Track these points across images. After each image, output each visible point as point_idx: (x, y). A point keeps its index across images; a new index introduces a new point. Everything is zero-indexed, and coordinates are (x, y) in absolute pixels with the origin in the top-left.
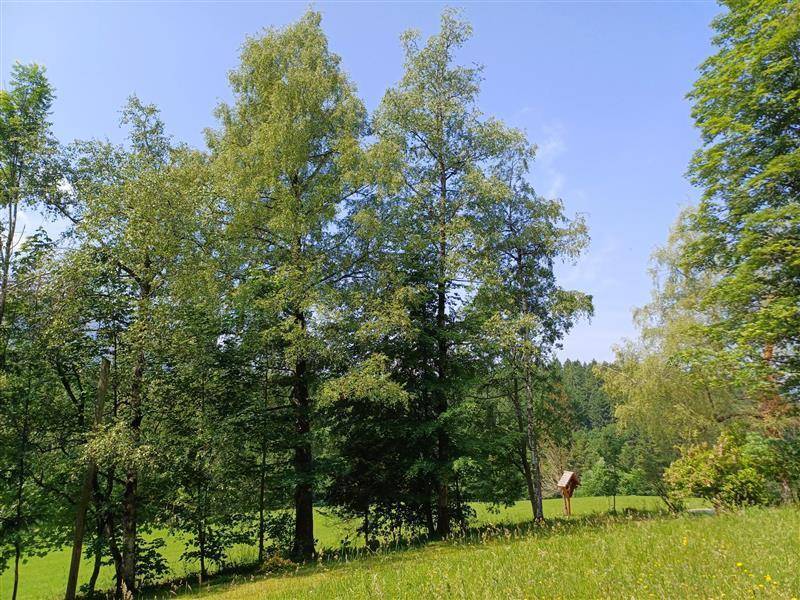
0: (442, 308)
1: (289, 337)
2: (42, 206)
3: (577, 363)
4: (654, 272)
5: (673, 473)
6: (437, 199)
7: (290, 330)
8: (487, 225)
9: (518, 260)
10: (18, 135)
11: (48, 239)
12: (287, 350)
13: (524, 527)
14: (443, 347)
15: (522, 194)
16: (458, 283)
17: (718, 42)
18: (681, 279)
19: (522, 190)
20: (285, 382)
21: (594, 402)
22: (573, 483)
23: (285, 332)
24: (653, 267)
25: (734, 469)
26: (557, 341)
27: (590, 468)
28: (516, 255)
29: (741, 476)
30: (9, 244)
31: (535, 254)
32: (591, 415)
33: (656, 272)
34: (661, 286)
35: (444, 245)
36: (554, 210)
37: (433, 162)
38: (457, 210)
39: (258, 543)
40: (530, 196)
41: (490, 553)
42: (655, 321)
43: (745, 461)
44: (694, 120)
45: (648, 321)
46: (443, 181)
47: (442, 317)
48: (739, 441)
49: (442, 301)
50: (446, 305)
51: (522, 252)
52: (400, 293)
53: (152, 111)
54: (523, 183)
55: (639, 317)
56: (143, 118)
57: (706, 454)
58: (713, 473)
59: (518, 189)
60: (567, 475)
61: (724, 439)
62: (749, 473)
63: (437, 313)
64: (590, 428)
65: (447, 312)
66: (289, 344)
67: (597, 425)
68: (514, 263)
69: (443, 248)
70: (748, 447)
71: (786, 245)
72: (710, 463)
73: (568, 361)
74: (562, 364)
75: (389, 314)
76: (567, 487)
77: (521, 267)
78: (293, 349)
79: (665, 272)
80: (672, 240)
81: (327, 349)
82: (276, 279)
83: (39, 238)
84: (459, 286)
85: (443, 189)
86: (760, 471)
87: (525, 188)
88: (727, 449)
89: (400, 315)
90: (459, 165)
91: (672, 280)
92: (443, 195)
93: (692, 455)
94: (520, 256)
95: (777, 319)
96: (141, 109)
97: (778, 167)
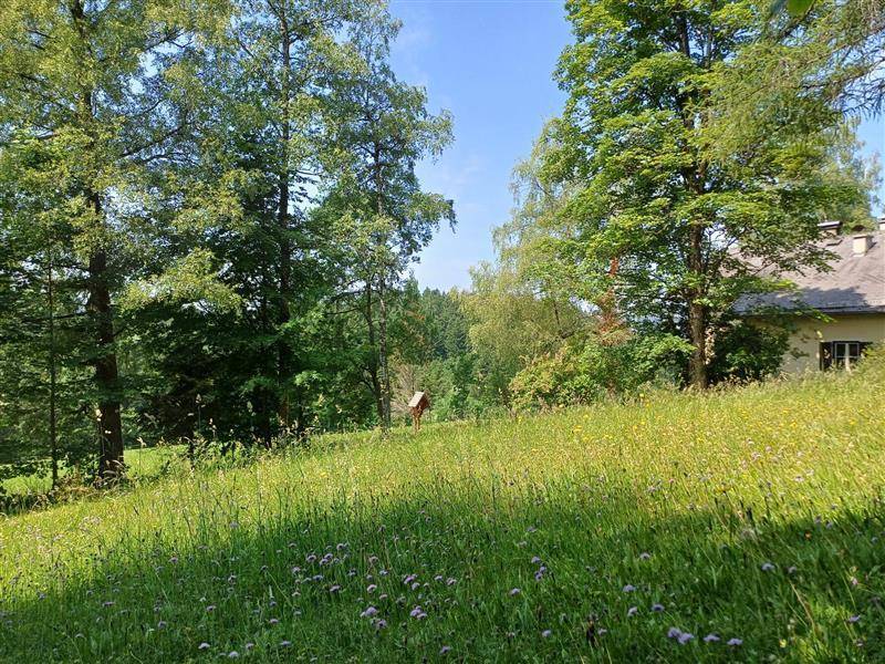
0: (284, 205)
1: (78, 223)
3: (436, 292)
4: (515, 187)
5: (518, 382)
6: (278, 67)
7: (79, 214)
8: (339, 109)
9: (375, 156)
12: (76, 239)
14: (287, 252)
15: (382, 77)
16: (303, 176)
18: (541, 197)
19: (381, 72)
20: (77, 285)
21: (451, 332)
22: (424, 403)
23: (73, 215)
24: (514, 181)
25: (571, 375)
26: (414, 254)
27: (443, 396)
28: (373, 150)
29: (576, 382)
32: (447, 344)
33: (517, 187)
34: (522, 202)
35: (286, 128)
37: (273, 19)
38: (303, 83)
39: (50, 474)
40: (389, 80)
42: (514, 241)
43: (581, 369)
44: (567, 13)
45: (507, 241)
46: (286, 47)
47: (284, 216)
48: (578, 350)
49: (285, 197)
50: (290, 202)
51: (379, 148)
52: (231, 175)
54: (383, 64)
55: (499, 238)
57: (548, 363)
58: (552, 380)
59: (377, 71)
60: (418, 396)
61: (565, 348)
62: (584, 379)
63: (278, 211)
64: (445, 358)
65: (290, 210)
66: (79, 232)
67: (452, 355)
68: (371, 160)
69: (285, 131)
70: (585, 355)
71: (638, 154)
72: (551, 370)
73: (427, 290)
74: (421, 293)
75: (215, 202)
76: (417, 407)
77: (378, 166)
78: (85, 237)
79: (526, 188)
80: (535, 154)
81: (133, 244)
82: (55, 146)
84: (305, 180)
85: (286, 57)
86: (593, 377)
87: (385, 70)
88: (566, 359)
89: (229, 205)
90: (305, 27)
91: (532, 196)
92: (286, 63)
93: (536, 364)
94: (377, 152)
95: (623, 229)
97: (641, 70)
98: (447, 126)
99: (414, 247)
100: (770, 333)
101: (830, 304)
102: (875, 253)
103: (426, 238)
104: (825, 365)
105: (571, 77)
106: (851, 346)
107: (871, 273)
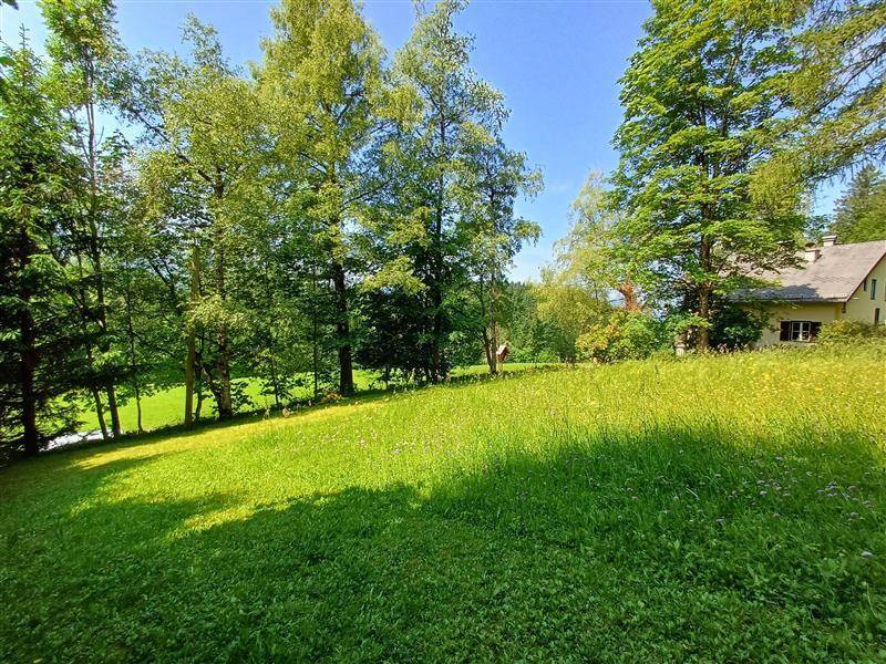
0: (439, 228)
2: (116, 110)
4: (571, 216)
9: (491, 197)
10: (87, 37)
11: (126, 142)
13: (483, 377)
15: (497, 147)
17: (642, 43)
19: (497, 144)
23: (332, 236)
25: (618, 339)
26: (511, 258)
28: (490, 193)
30: (90, 143)
31: (503, 194)
36: (520, 161)
37: (436, 112)
40: (502, 149)
41: (463, 393)
46: (443, 128)
47: (439, 234)
49: (440, 223)
51: (494, 192)
53: (211, 31)
54: (498, 138)
56: (203, 37)
58: (606, 341)
62: (626, 342)
68: (488, 199)
72: (605, 336)
77: (492, 203)
79: (577, 216)
83: (117, 141)
85: (443, 135)
87: (499, 142)
90: (455, 118)
91: (581, 221)
92: (442, 140)
94: (493, 194)
96: (201, 28)
97: (676, 139)
98: (539, 177)
99: (511, 253)
100: (754, 315)
101: (791, 296)
102: (821, 262)
103: (519, 247)
104: (784, 337)
105: (623, 144)
106: (804, 325)
107: (820, 276)
